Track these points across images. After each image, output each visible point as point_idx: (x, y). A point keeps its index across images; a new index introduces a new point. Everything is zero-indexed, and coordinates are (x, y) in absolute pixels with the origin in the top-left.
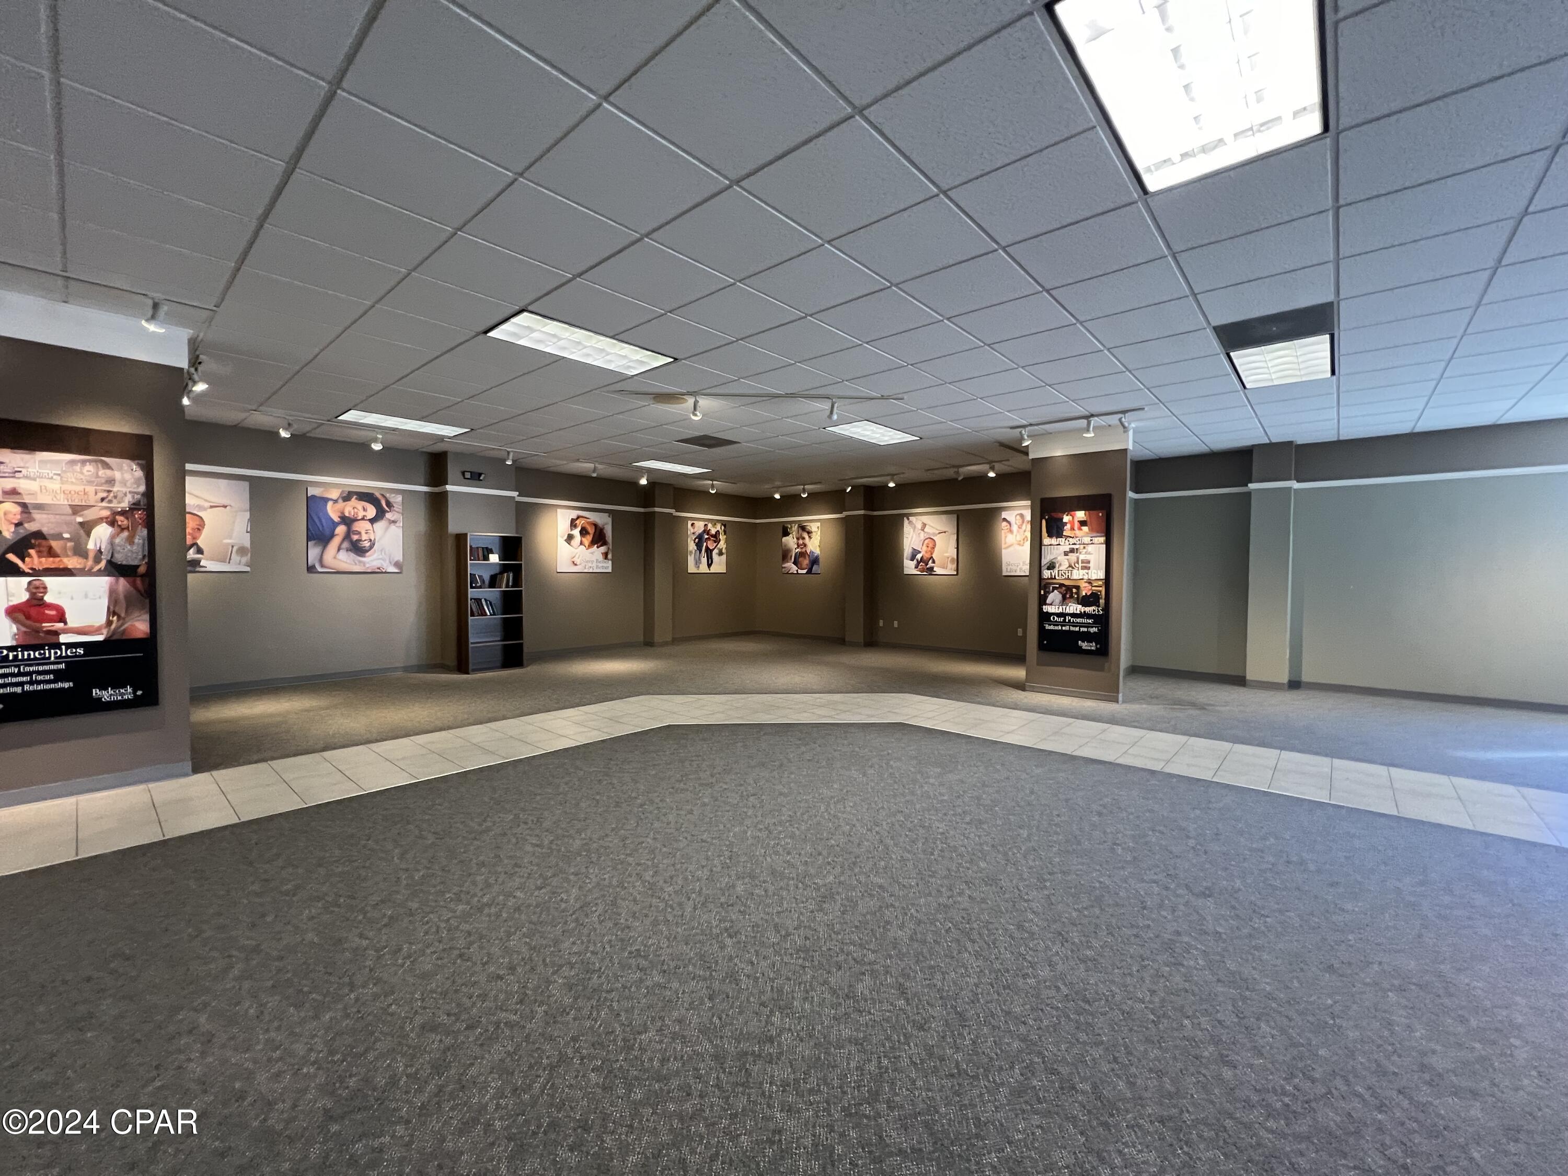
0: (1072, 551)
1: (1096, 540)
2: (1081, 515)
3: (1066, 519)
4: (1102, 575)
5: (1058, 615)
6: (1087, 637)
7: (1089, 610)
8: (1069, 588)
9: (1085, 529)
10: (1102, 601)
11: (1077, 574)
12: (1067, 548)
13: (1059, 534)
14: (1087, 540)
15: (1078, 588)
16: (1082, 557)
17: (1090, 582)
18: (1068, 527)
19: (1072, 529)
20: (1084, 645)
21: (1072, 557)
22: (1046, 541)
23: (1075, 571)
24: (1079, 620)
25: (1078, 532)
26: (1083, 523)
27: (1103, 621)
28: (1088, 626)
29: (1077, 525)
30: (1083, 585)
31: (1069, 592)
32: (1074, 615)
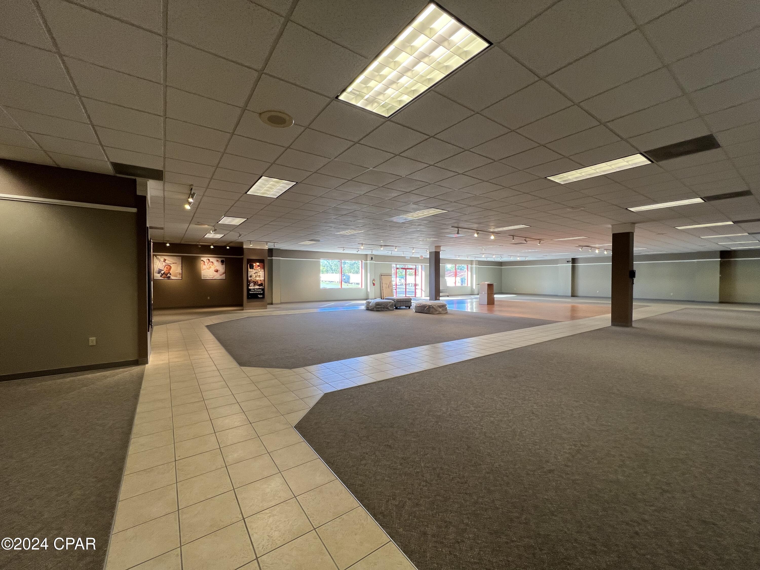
0: (256, 273)
1: (262, 270)
2: (258, 264)
3: (254, 264)
4: (263, 279)
5: (253, 289)
6: (260, 294)
7: (261, 287)
8: (255, 282)
9: (259, 267)
10: (263, 285)
11: (257, 279)
12: (255, 272)
13: (253, 269)
14: (259, 270)
15: (258, 282)
16: (258, 274)
17: (260, 280)
18: (255, 267)
19: (256, 267)
20: (259, 296)
21: (256, 274)
22: (249, 270)
23: (257, 278)
24: (258, 290)
25: (257, 268)
26: (258, 266)
27: (263, 290)
28: (260, 291)
29: (257, 266)
30: (259, 281)
31: (255, 283)
32: (257, 289)
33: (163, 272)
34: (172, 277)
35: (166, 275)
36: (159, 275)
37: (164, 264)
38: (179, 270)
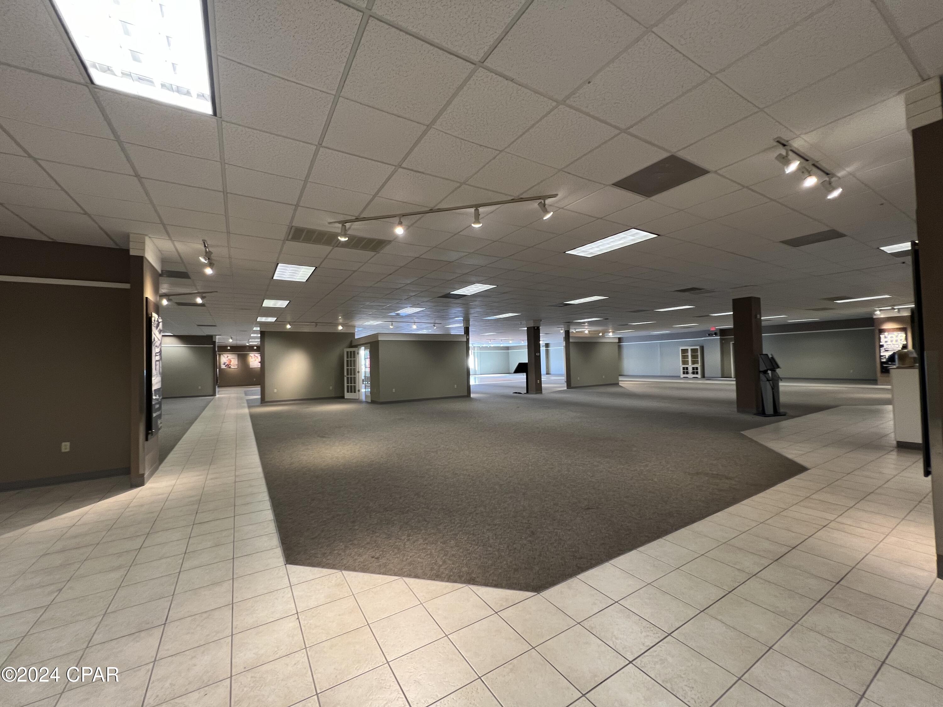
33: (226, 364)
34: (232, 367)
35: (228, 366)
36: (224, 366)
37: (227, 359)
38: (236, 363)
